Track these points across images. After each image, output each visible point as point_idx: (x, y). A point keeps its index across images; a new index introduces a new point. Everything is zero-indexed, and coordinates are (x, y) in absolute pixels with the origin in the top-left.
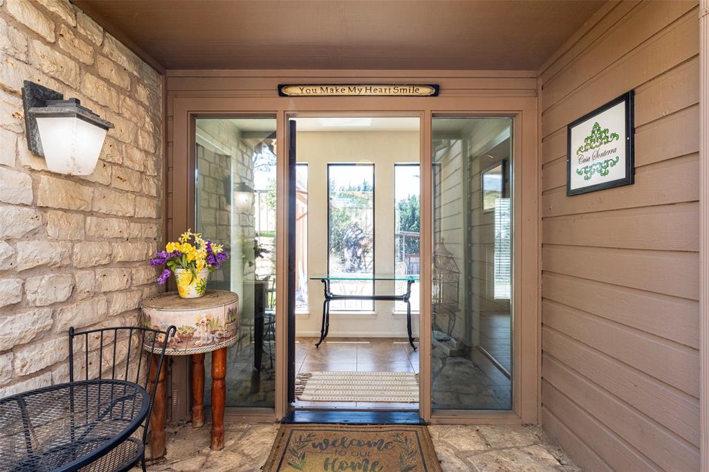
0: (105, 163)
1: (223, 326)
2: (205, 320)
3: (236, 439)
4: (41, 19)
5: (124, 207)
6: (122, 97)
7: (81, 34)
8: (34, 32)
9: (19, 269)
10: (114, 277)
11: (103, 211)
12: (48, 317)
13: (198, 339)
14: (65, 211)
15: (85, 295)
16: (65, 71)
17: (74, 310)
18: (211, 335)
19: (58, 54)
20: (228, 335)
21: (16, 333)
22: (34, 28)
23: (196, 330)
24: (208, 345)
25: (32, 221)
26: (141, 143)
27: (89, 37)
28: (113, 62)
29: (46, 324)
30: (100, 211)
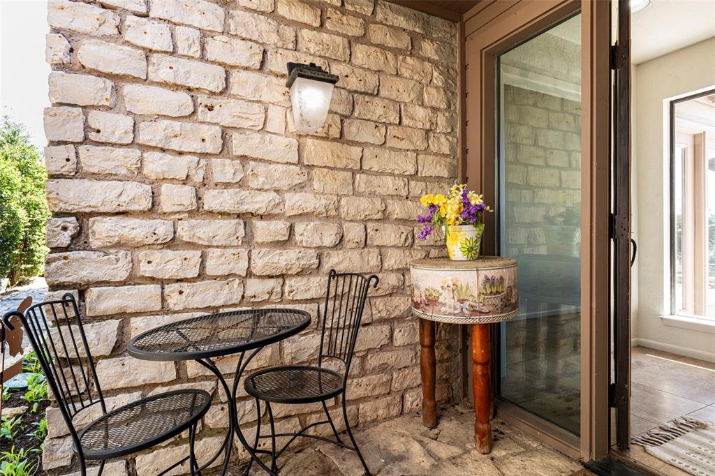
0: (378, 124)
1: (476, 296)
2: (451, 283)
3: (510, 452)
4: (306, 10)
5: (403, 166)
6: (401, 58)
7: (349, 11)
8: (301, 23)
9: (288, 215)
10: (388, 233)
11: (375, 169)
12: (313, 257)
13: (444, 305)
14: (332, 169)
15: (354, 245)
16: (331, 48)
17: (340, 256)
18: (459, 304)
19: (325, 34)
20: (485, 309)
21: (283, 264)
22: (301, 20)
23: (441, 294)
24: (455, 315)
25: (298, 177)
26: (426, 100)
27: (358, 11)
28: (388, 26)
29: (311, 262)
30: (373, 170)
